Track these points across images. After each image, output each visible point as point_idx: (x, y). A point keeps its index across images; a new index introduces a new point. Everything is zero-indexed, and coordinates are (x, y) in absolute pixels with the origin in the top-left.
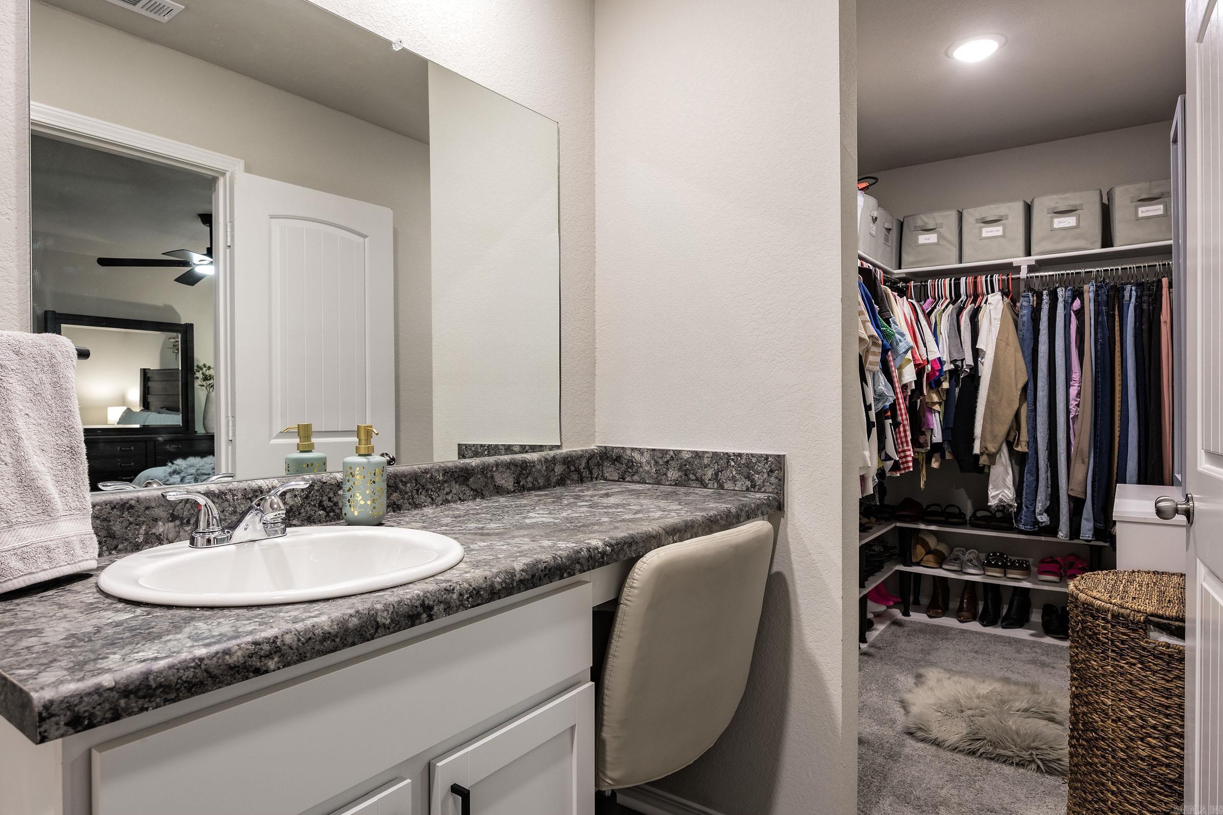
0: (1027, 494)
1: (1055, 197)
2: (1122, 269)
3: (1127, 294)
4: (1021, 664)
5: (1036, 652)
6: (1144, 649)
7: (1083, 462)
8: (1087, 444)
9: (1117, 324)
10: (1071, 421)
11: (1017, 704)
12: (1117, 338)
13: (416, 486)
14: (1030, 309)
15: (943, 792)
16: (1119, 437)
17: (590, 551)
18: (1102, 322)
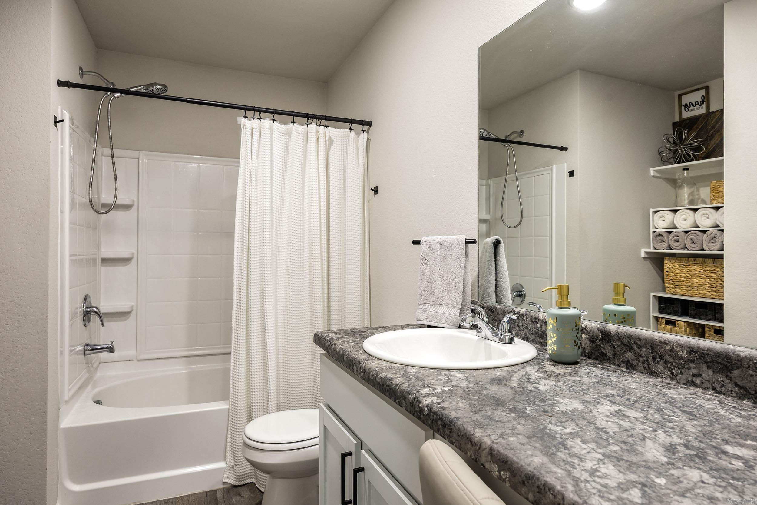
13: (652, 353)
17: (415, 399)
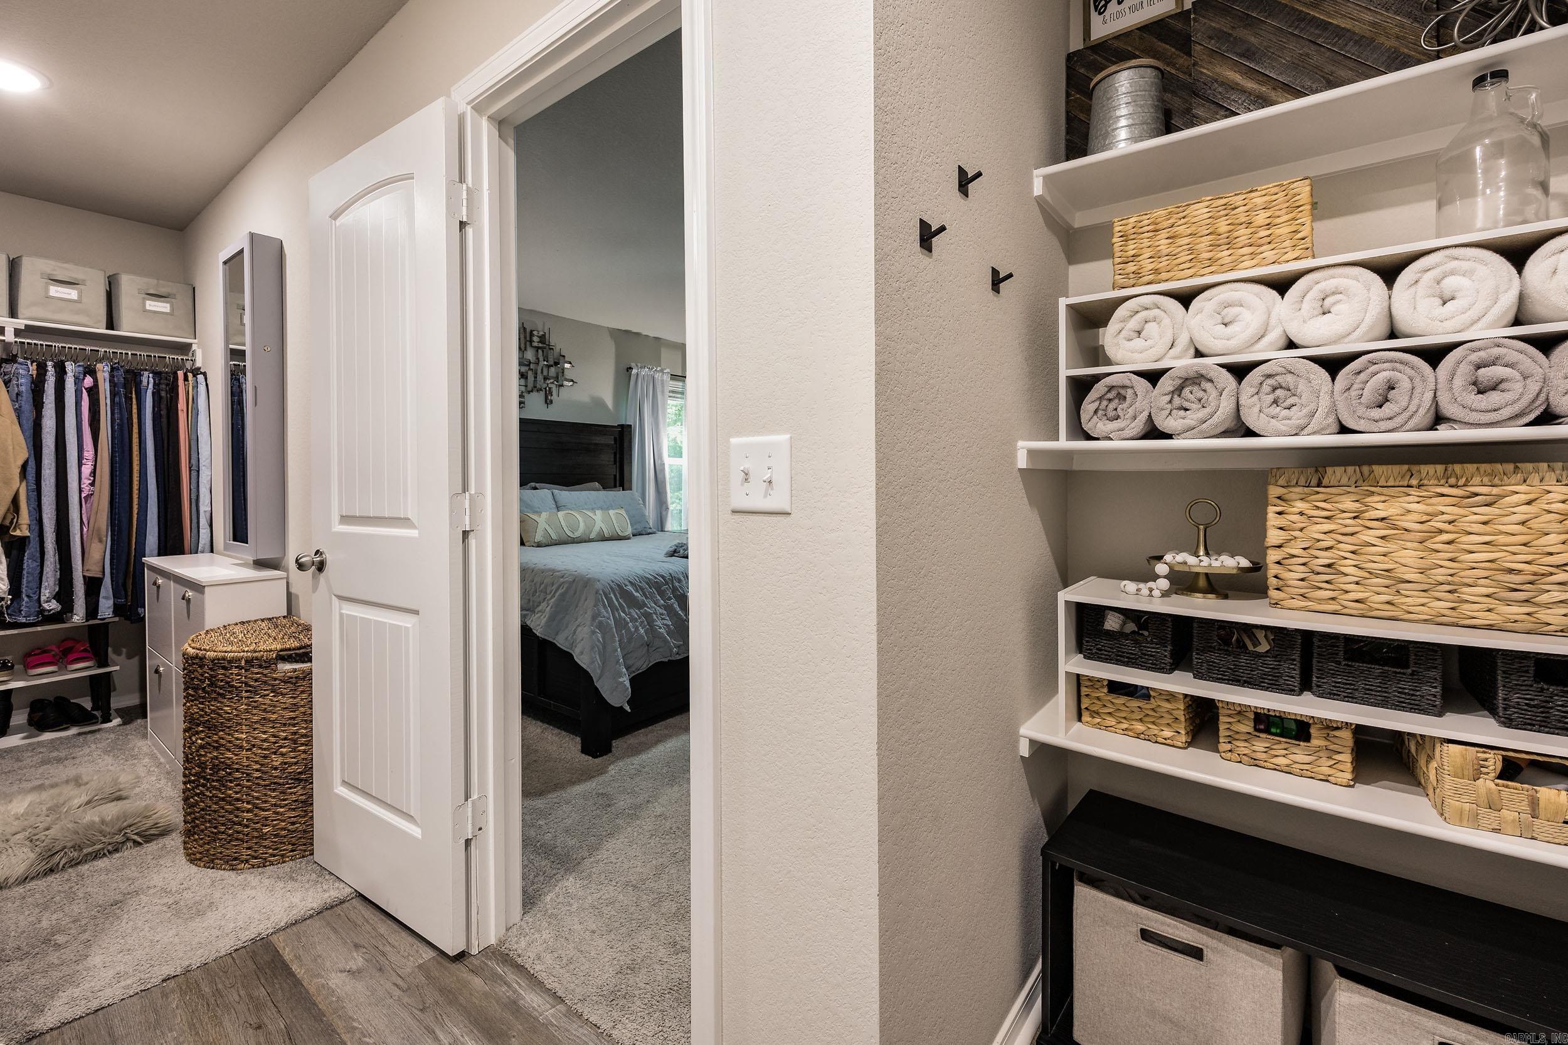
0: (28, 582)
1: (52, 263)
2: (132, 354)
3: (145, 382)
4: (33, 769)
5: (40, 753)
6: (275, 679)
7: (100, 541)
8: (105, 523)
9: (135, 407)
10: (83, 500)
11: (76, 801)
12: (135, 420)
14: (30, 379)
15: (45, 924)
16: (137, 514)
18: (120, 403)
